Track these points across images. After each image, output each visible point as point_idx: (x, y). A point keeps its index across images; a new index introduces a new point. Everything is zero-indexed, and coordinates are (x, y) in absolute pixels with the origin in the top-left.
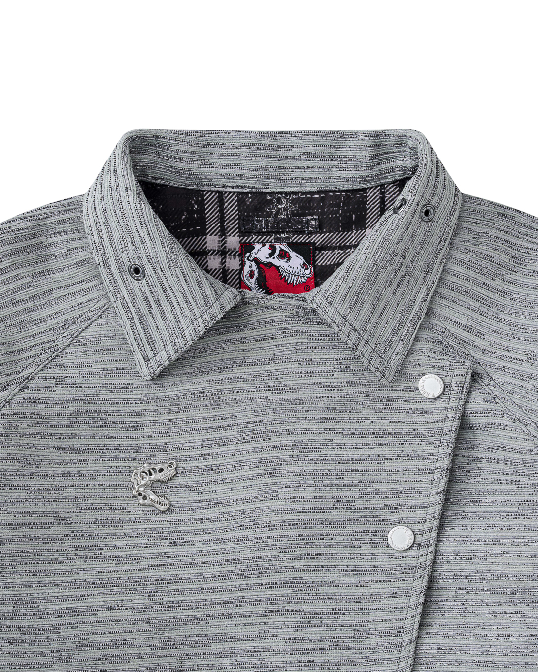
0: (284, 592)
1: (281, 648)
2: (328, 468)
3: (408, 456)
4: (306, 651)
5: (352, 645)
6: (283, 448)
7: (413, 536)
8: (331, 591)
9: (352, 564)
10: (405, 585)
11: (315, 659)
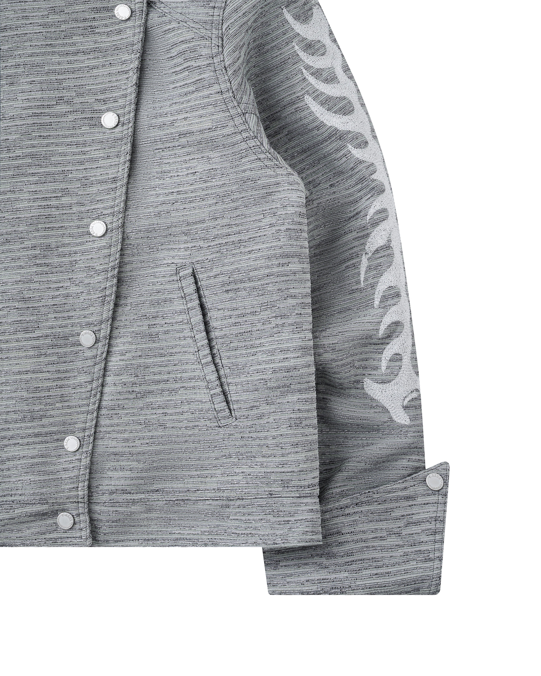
0: (26, 161)
1: (27, 198)
2: (51, 78)
3: (110, 64)
4: (45, 199)
5: (80, 193)
6: (18, 66)
7: (117, 118)
8: (60, 159)
9: (75, 140)
10: (115, 150)
11: (51, 203)
